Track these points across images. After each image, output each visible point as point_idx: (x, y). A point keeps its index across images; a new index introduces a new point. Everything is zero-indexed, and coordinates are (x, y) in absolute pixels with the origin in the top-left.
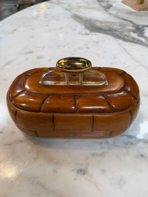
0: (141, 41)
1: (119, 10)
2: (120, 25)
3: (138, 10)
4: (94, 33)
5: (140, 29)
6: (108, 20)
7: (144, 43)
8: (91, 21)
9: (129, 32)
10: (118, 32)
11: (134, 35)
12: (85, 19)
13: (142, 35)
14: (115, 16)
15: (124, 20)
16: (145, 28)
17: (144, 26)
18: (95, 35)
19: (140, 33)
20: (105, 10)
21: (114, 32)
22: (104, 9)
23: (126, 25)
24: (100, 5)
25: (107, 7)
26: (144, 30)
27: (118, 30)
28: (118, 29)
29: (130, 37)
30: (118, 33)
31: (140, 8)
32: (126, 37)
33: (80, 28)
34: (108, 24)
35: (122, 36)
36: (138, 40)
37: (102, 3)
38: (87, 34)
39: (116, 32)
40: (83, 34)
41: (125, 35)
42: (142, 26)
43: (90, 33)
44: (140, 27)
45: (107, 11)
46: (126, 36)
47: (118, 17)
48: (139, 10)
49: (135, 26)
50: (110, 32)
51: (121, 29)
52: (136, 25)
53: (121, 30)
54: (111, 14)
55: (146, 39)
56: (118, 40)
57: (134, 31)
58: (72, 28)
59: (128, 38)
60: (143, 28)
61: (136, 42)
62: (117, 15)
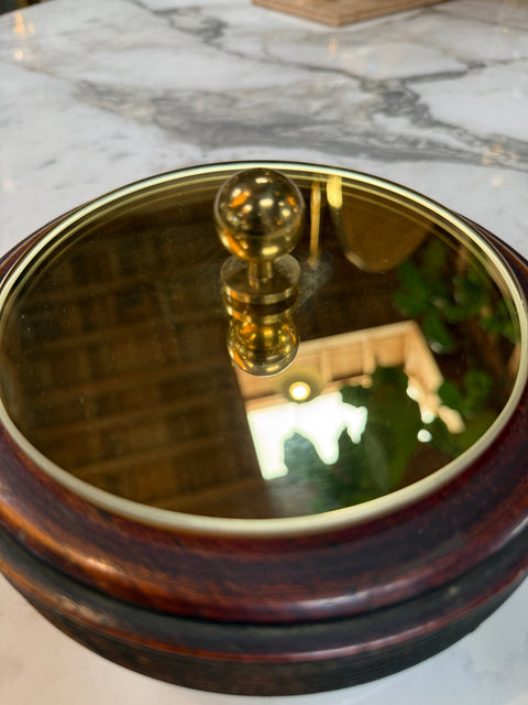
0: (447, 147)
1: (266, 36)
3: (336, 22)
5: (399, 94)
6: (248, 82)
7: (459, 151)
8: (177, 100)
9: (369, 118)
10: (325, 123)
11: (399, 125)
13: (426, 116)
14: (263, 61)
15: (313, 68)
16: (416, 87)
17: (404, 81)
19: (413, 112)
20: (207, 42)
21: (307, 129)
22: (198, 39)
23: (335, 90)
24: (172, 24)
25: (206, 30)
26: (417, 97)
27: (319, 118)
28: (317, 113)
29: (391, 139)
30: (326, 128)
31: (342, 16)
32: (373, 141)
34: (258, 99)
35: (355, 140)
36: (431, 144)
37: (175, 17)
39: (316, 129)
41: (360, 130)
42: (398, 83)
43: (205, 156)
44: (394, 86)
45: (219, 47)
46: (368, 135)
47: (281, 63)
48: (343, 24)
50: (292, 134)
51: (328, 107)
52: (372, 82)
53: (332, 115)
54: (241, 56)
55: (454, 132)
57: (384, 106)
58: (104, 149)
59: (387, 142)
60: (407, 89)
61: (428, 152)
62: (267, 53)
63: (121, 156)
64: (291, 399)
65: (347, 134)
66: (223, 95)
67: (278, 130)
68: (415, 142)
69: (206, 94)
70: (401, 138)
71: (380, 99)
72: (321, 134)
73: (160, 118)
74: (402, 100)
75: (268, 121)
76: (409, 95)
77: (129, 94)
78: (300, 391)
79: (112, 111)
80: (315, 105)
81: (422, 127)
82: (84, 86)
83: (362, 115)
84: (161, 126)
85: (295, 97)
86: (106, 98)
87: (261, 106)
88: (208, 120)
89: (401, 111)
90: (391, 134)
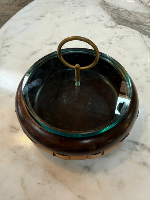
4: (120, 26)
12: (113, 7)
18: (121, 28)
33: (107, 18)
40: (108, 27)
56: (144, 36)
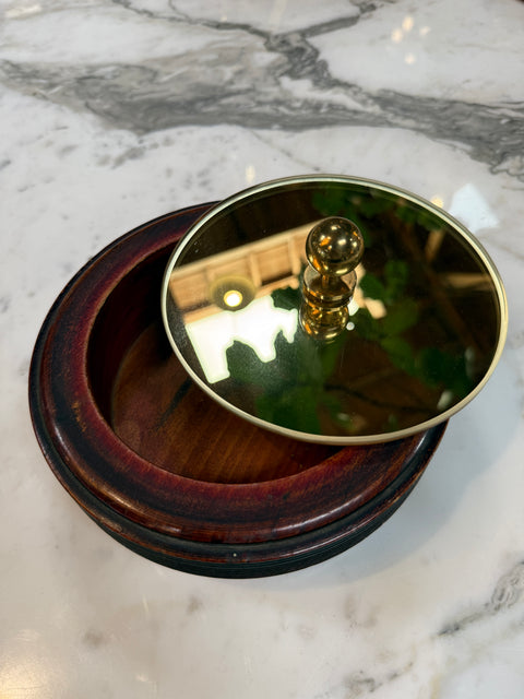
0: (345, 109)
2: (224, 59)
5: (301, 51)
7: (355, 112)
8: (102, 78)
9: (278, 83)
10: (238, 93)
11: (302, 89)
13: (325, 75)
14: (172, 19)
15: (219, 26)
16: (315, 41)
17: (303, 34)
19: (314, 71)
21: (225, 101)
23: (244, 52)
26: (316, 52)
27: (234, 88)
28: (231, 82)
29: (298, 105)
30: (241, 99)
32: (282, 109)
34: (176, 70)
35: (267, 109)
36: (332, 107)
38: (134, 154)
39: (233, 100)
41: (270, 98)
42: (298, 37)
43: (141, 142)
44: (295, 41)
46: (278, 102)
47: (190, 21)
49: (274, 43)
50: (212, 109)
51: (240, 73)
52: (276, 37)
53: (243, 84)
54: (151, 15)
55: (350, 92)
57: (288, 67)
58: (49, 144)
59: (293, 109)
60: (307, 43)
61: (330, 116)
62: (174, 8)
63: (68, 149)
64: (226, 308)
65: (260, 103)
66: (142, 68)
67: (200, 104)
68: (317, 107)
69: (128, 67)
70: (307, 104)
71: (285, 59)
72: (238, 105)
73: (91, 102)
74: (303, 58)
75: (190, 96)
76: (309, 50)
77: (55, 75)
78: (233, 298)
79: (44, 98)
80: (228, 72)
81: (323, 88)
82: (7, 67)
83: (271, 80)
84: (94, 111)
85: (209, 64)
86: (34, 81)
87: (180, 78)
88: (136, 99)
89: (304, 72)
90: (298, 100)
